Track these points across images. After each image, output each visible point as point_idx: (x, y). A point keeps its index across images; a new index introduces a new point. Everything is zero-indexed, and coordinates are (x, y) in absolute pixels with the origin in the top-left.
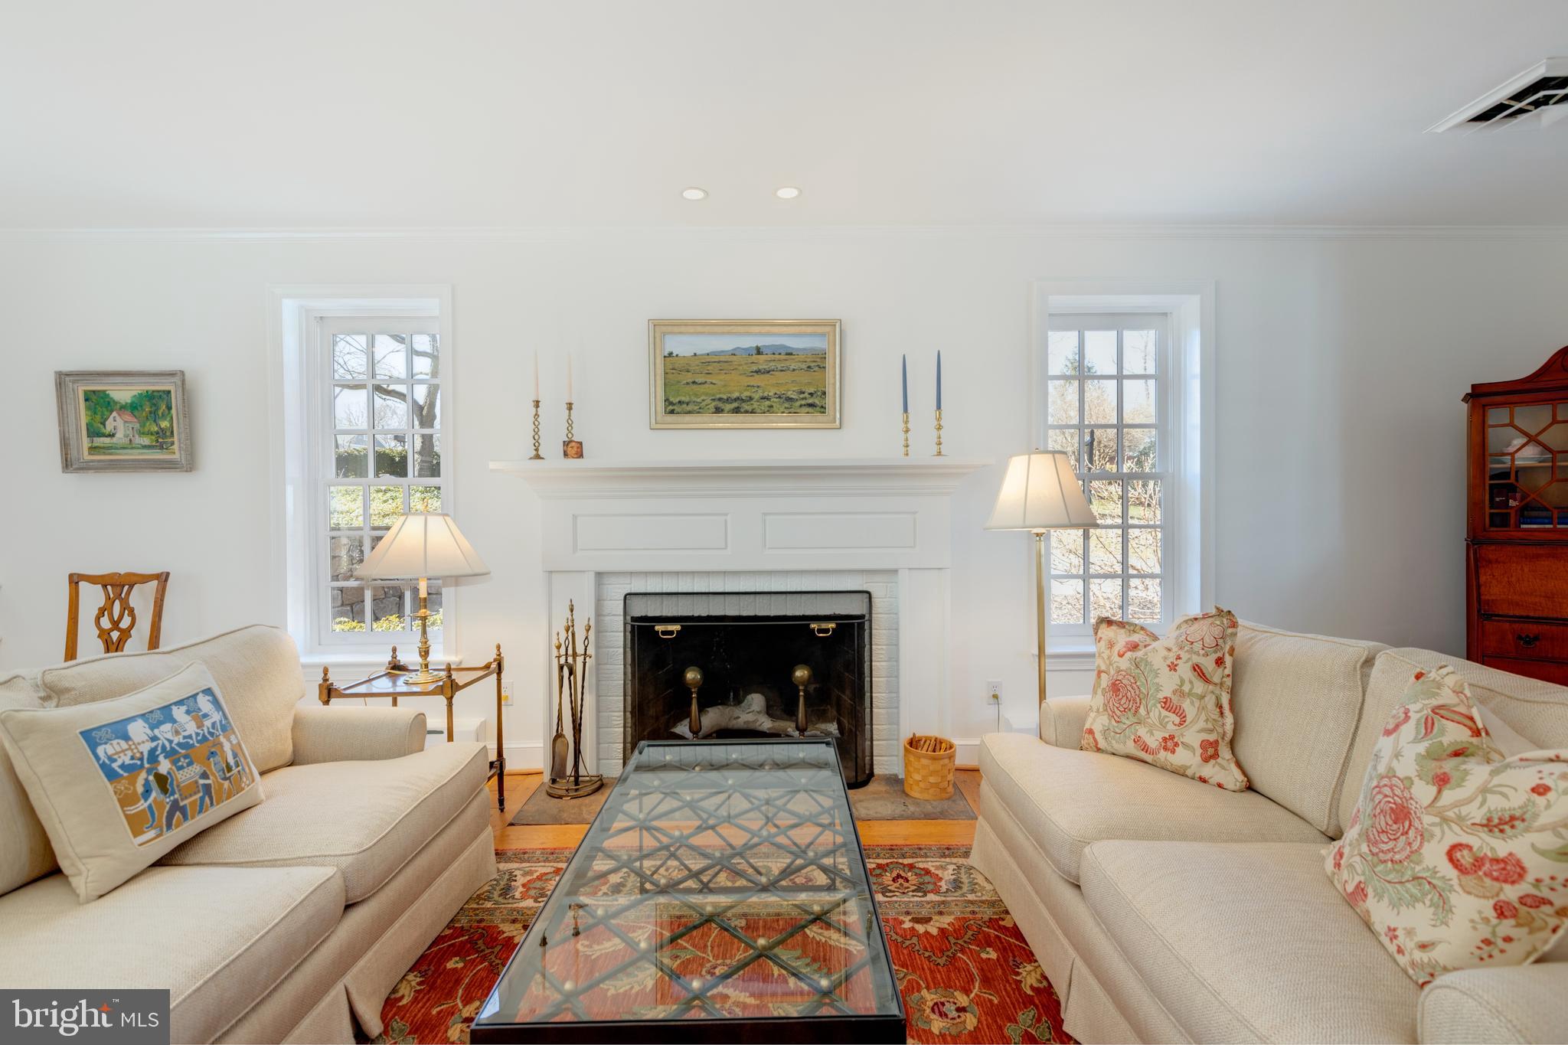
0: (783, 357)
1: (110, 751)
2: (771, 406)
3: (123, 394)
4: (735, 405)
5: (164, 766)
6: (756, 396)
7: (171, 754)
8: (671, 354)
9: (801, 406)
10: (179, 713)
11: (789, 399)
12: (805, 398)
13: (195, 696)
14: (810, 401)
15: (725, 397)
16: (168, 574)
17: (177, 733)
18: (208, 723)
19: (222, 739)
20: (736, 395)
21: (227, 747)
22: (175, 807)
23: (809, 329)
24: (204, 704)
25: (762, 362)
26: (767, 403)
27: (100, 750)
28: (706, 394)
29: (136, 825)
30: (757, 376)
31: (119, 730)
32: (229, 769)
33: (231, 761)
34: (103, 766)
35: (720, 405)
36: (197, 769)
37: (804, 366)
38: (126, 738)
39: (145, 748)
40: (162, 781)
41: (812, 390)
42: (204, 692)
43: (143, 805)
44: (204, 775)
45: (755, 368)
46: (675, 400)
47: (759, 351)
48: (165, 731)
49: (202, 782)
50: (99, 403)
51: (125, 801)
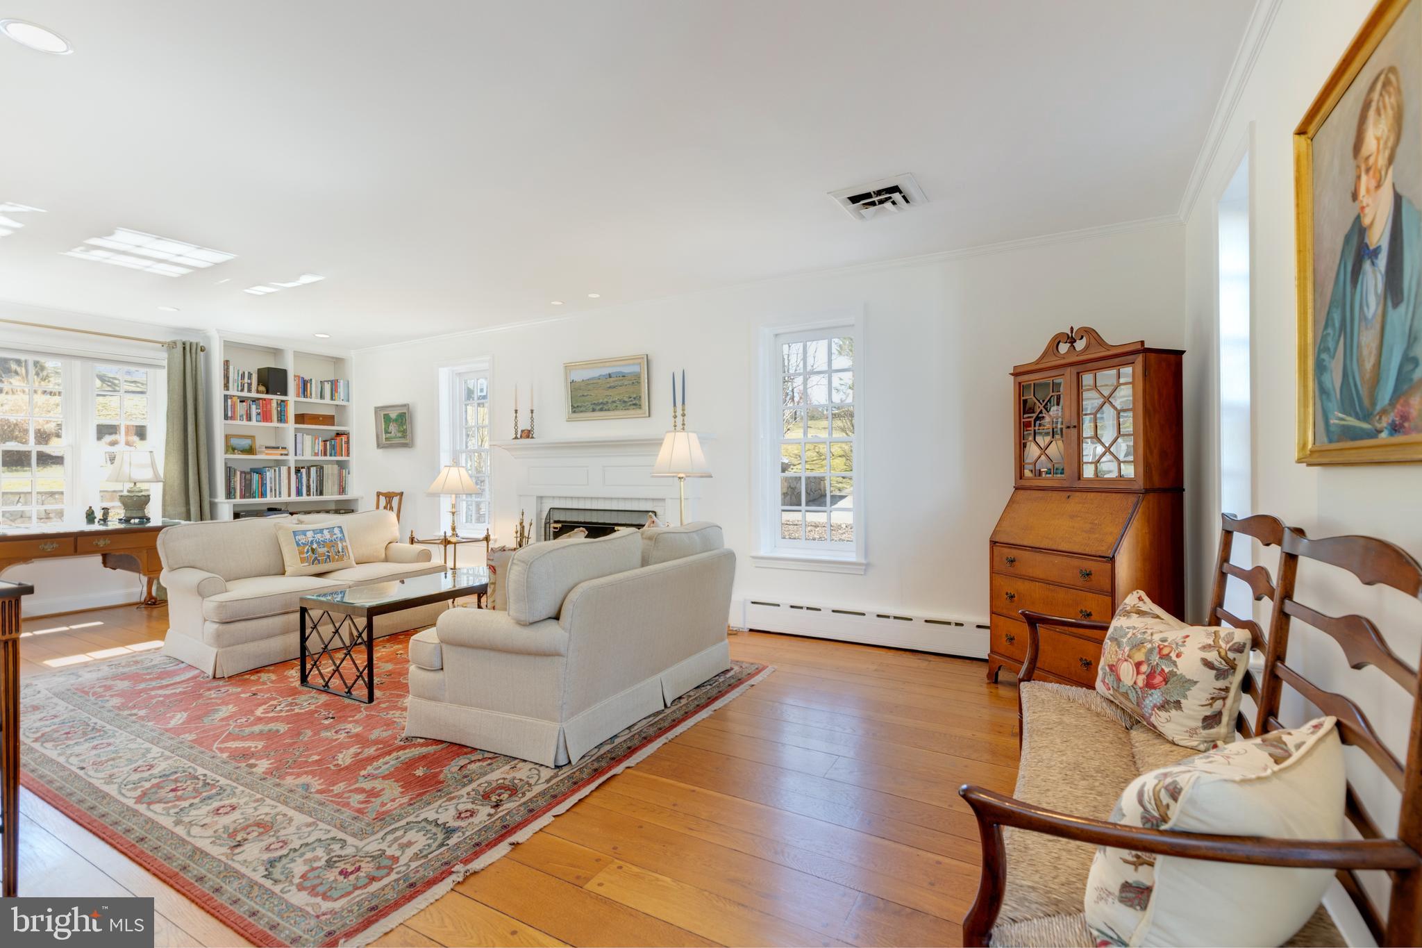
0: (621, 378)
1: (299, 538)
2: (617, 406)
3: (393, 415)
4: (601, 406)
5: (315, 546)
6: (610, 401)
7: (318, 543)
8: (573, 381)
9: (630, 405)
10: (326, 532)
11: (625, 402)
12: (632, 401)
13: (334, 528)
14: (634, 402)
15: (596, 402)
16: (403, 493)
17: (322, 537)
18: (335, 537)
19: (339, 542)
20: (601, 401)
21: (340, 545)
22: (316, 558)
23: (631, 362)
24: (336, 531)
25: (612, 381)
26: (615, 404)
27: (297, 537)
28: (588, 401)
29: (302, 560)
30: (610, 390)
31: (304, 533)
32: (339, 552)
33: (340, 550)
34: (296, 542)
35: (594, 407)
36: (326, 549)
37: (631, 382)
38: (305, 535)
39: (310, 539)
40: (313, 550)
41: (635, 396)
42: (338, 527)
43: (305, 555)
44: (328, 552)
45: (608, 386)
46: (576, 405)
47: (610, 376)
48: (318, 536)
49: (327, 554)
50: (387, 418)
51: (300, 553)
